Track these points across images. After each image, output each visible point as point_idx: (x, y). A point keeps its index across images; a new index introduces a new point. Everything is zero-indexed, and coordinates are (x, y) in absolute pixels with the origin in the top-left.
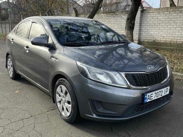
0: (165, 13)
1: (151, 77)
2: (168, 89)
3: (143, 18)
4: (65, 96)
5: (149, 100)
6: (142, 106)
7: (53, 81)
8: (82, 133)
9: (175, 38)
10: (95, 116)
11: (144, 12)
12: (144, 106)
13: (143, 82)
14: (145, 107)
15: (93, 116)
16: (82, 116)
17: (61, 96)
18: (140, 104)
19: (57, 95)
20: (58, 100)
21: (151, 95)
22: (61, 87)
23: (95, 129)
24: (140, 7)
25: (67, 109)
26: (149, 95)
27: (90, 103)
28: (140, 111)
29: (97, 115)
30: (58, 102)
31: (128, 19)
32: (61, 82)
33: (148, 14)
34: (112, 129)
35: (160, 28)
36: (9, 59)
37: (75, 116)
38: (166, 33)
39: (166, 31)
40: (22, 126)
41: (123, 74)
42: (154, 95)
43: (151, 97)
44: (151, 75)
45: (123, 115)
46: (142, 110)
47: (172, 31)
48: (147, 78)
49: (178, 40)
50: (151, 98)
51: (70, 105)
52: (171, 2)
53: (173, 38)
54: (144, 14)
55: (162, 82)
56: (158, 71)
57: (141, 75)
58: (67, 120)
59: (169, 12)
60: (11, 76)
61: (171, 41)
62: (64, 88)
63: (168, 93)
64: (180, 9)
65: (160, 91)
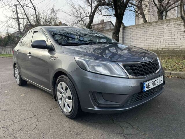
0: (142, 28)
1: (146, 67)
2: (162, 78)
3: (125, 33)
4: (65, 92)
5: (147, 88)
6: (141, 95)
7: (53, 79)
8: (85, 128)
9: (152, 46)
10: (96, 108)
11: (125, 28)
12: (142, 96)
13: (140, 72)
14: (144, 96)
15: (95, 108)
16: (83, 110)
17: (62, 93)
18: (139, 93)
19: (58, 93)
20: (59, 97)
21: (149, 83)
22: (61, 84)
23: (97, 123)
24: (122, 25)
25: (68, 105)
26: (147, 84)
27: (90, 95)
28: (140, 101)
29: (98, 107)
30: (59, 99)
31: (114, 34)
32: (61, 79)
33: (128, 29)
34: (113, 121)
35: (139, 40)
36: (16, 68)
37: (77, 110)
38: (144, 43)
39: (144, 41)
40: (24, 126)
41: (121, 64)
42: (151, 84)
43: (149, 85)
44: (147, 65)
45: (124, 105)
46: (141, 99)
47: (148, 41)
48: (143, 68)
49: (154, 48)
50: (149, 87)
51: (71, 101)
52: (145, 21)
53: (150, 47)
54: (125, 30)
55: (157, 72)
56: (152, 62)
57: (138, 65)
58: (69, 116)
59: (144, 27)
60: (18, 83)
61: (148, 49)
62: (64, 85)
63: (162, 82)
64: (153, 24)
65: (156, 80)
